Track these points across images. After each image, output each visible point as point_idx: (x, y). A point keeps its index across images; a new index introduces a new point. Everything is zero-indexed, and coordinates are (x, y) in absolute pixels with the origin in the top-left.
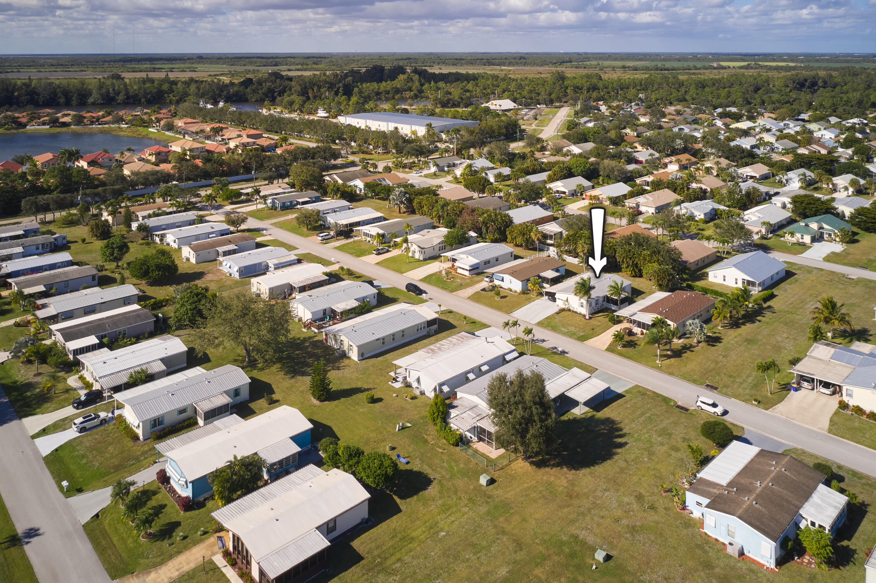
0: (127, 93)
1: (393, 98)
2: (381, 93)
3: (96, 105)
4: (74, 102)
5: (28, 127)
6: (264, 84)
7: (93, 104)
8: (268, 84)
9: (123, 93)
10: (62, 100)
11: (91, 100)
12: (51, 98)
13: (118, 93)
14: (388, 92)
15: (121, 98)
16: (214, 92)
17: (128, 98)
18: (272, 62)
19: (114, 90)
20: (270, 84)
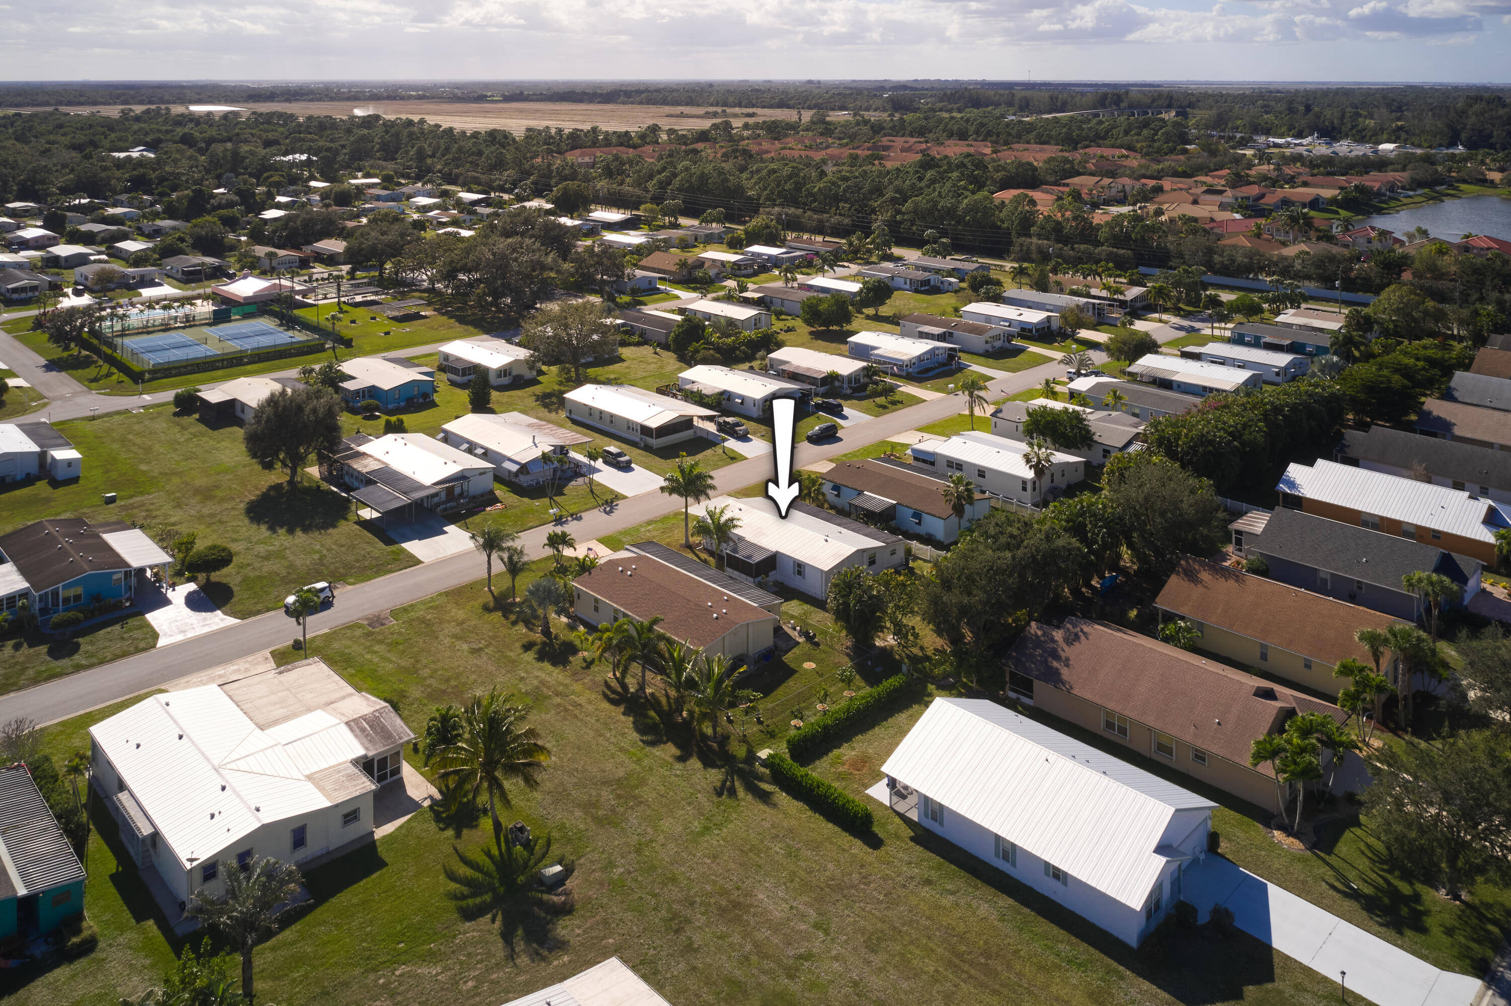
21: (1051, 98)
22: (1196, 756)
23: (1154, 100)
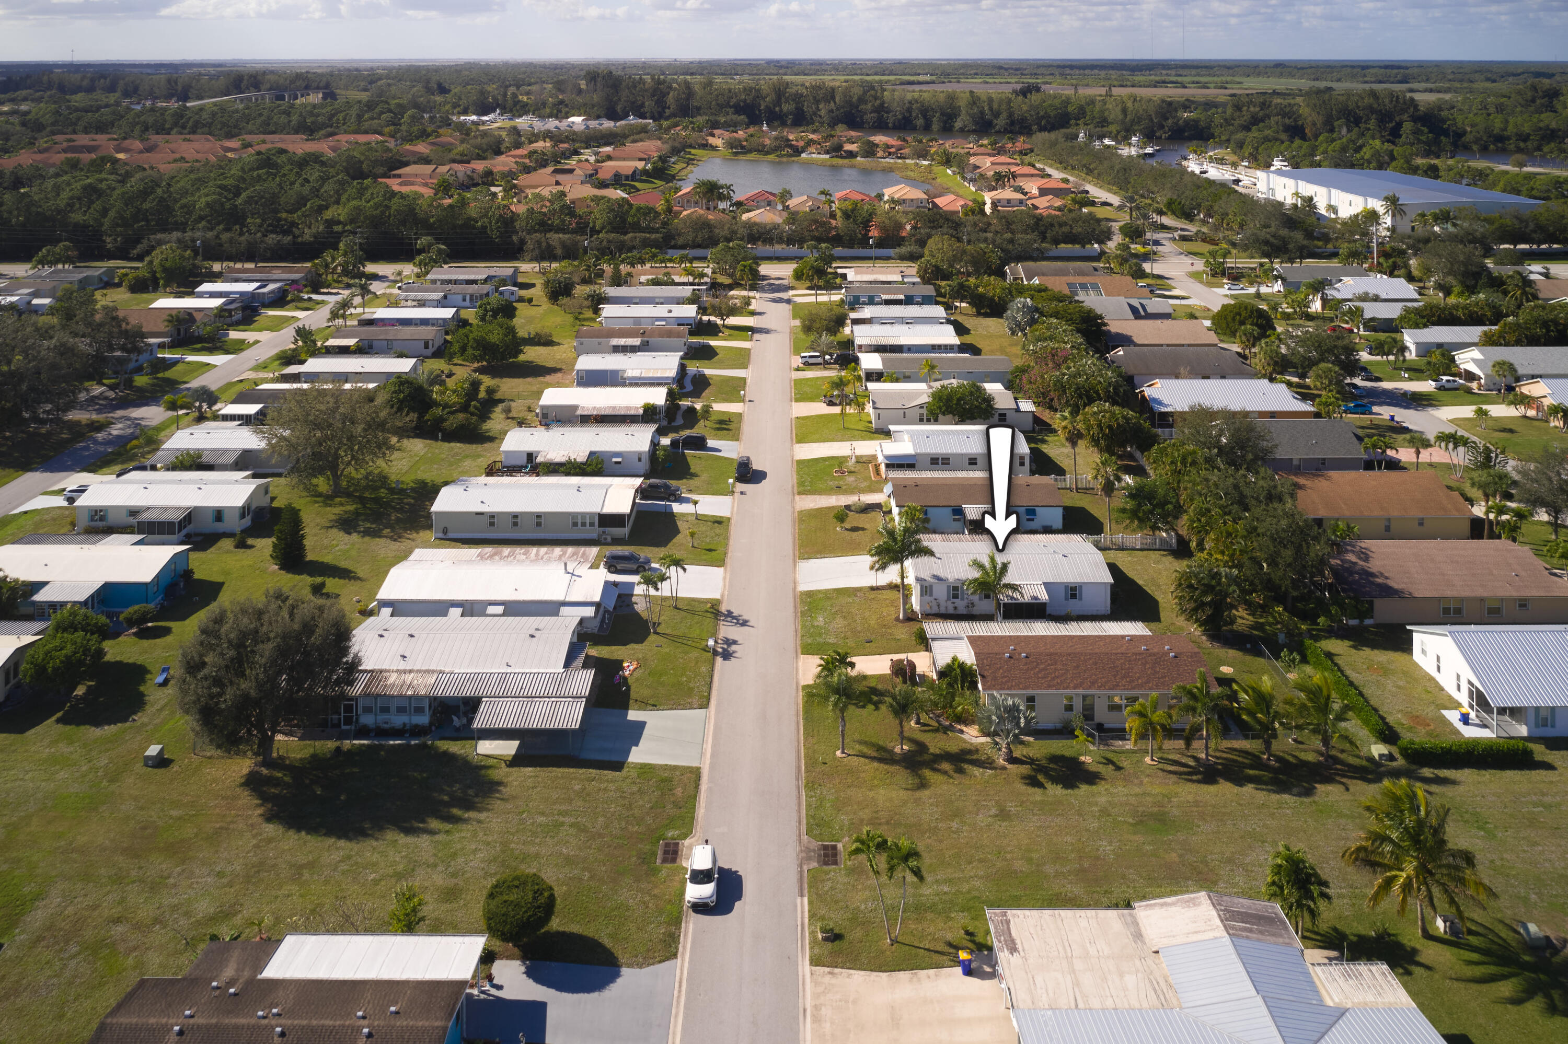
0: (1011, 115)
1: (1539, 149)
2: (1509, 138)
3: (964, 132)
4: (935, 127)
5: (803, 155)
6: (1245, 108)
7: (962, 130)
8: (1252, 109)
9: (1004, 115)
10: (920, 122)
11: (958, 124)
12: (904, 118)
13: (997, 115)
14: (1525, 138)
15: (1001, 122)
16: (1152, 120)
17: (1012, 123)
18: (1397, 74)
19: (991, 109)
20: (1257, 109)
21: (169, 81)
22: (1520, 606)
23: (292, 82)
